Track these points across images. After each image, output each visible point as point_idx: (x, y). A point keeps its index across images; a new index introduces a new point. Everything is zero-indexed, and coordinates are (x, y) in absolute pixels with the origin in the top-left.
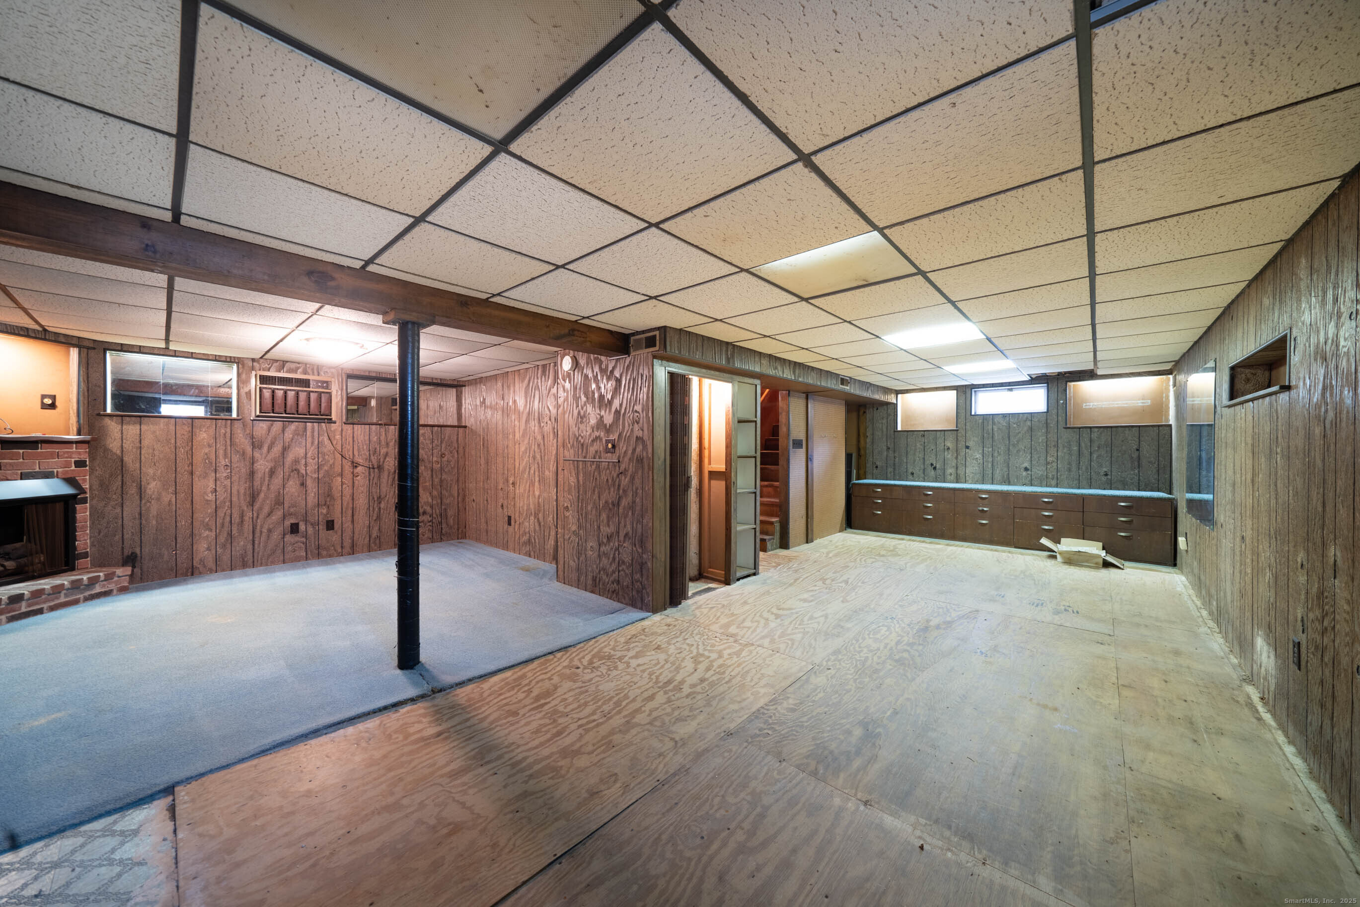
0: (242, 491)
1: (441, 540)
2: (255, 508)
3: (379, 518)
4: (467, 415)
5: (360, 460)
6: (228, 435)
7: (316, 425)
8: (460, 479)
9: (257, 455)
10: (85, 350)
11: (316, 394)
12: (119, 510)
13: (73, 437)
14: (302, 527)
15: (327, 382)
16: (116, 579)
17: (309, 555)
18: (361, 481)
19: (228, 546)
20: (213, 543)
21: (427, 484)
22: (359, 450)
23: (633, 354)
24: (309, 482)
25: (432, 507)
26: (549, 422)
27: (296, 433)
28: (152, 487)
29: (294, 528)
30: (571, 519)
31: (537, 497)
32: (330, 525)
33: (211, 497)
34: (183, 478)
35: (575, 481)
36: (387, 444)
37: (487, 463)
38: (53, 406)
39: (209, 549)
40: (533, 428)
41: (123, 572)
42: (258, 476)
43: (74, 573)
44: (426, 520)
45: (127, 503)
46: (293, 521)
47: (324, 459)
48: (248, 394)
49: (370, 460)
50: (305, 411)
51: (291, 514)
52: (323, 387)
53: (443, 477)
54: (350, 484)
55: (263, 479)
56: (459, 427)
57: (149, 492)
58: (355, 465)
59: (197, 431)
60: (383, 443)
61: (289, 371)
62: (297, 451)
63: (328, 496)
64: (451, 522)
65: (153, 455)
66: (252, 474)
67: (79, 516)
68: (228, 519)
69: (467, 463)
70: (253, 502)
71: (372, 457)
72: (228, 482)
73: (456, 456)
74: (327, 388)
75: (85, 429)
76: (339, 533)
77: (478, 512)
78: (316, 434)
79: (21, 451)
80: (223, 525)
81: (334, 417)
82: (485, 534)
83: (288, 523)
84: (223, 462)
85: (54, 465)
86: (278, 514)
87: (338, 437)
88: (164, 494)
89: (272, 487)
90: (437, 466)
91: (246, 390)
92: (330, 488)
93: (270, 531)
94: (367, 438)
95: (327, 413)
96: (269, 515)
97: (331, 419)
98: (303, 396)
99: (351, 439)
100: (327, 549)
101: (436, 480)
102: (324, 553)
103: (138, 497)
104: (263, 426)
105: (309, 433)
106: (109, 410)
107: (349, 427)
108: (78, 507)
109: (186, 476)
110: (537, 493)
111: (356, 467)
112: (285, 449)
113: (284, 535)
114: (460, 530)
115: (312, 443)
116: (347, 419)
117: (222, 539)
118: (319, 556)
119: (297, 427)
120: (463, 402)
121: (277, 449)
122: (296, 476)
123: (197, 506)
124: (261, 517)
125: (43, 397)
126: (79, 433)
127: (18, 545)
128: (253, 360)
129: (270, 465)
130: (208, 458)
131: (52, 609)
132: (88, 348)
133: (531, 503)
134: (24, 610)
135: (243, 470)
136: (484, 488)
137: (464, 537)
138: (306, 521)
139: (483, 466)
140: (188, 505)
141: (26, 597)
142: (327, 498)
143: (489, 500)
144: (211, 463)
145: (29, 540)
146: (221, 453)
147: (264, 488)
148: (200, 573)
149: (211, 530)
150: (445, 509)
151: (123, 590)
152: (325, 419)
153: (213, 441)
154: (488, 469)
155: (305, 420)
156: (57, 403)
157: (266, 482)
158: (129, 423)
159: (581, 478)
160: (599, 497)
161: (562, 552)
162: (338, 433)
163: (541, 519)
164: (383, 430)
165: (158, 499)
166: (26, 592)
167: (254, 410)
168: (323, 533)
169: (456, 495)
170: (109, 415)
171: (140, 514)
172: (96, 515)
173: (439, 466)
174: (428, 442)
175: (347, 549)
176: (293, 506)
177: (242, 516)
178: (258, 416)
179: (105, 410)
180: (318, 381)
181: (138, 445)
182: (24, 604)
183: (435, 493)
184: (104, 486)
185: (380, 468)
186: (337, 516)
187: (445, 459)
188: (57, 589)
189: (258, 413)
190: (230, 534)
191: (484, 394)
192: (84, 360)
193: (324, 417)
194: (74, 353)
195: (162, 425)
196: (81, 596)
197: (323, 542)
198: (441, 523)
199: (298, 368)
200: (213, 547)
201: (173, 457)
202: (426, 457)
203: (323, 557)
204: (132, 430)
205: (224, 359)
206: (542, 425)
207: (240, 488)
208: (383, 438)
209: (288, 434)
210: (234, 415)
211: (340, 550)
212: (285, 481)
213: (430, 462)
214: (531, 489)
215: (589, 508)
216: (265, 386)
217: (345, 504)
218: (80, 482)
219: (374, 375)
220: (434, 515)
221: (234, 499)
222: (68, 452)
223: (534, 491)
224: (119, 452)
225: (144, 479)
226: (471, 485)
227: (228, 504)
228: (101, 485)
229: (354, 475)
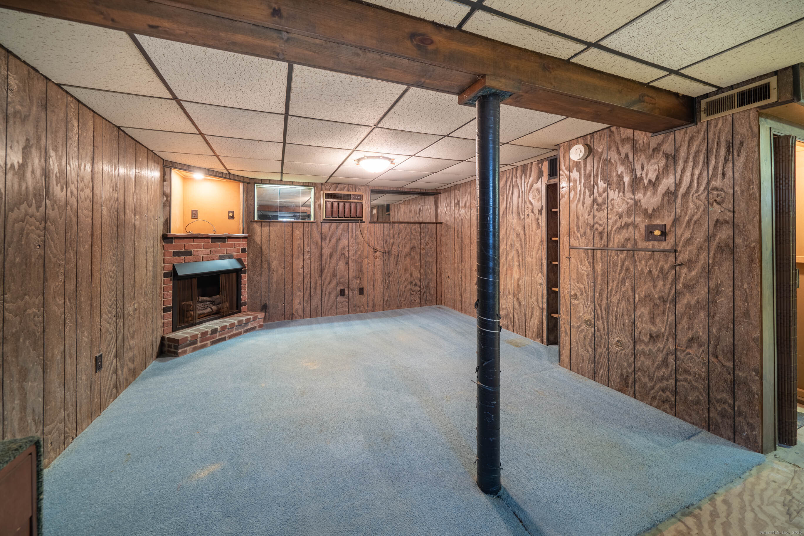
0: (316, 268)
1: (426, 305)
2: (323, 278)
3: (389, 287)
4: (442, 215)
5: (378, 247)
6: (310, 232)
7: (354, 224)
8: (438, 261)
9: (323, 244)
10: (246, 184)
11: (354, 204)
12: (259, 278)
13: (240, 235)
14: (346, 292)
15: (360, 195)
16: (258, 320)
17: (350, 311)
18: (379, 262)
19: (309, 302)
20: (302, 300)
21: (418, 264)
22: (377, 241)
23: (704, 118)
24: (351, 263)
25: (420, 281)
26: (531, 214)
27: (343, 230)
28: (274, 264)
29: (342, 292)
30: (581, 308)
31: (516, 279)
32: (361, 291)
33: (301, 271)
34: (288, 259)
35: (590, 270)
36: (394, 236)
37: (462, 249)
38: (233, 217)
39: (300, 303)
40: (511, 221)
41: (261, 315)
42: (324, 258)
43: (240, 314)
44: (416, 290)
45: (263, 274)
46: (342, 287)
47: (358, 247)
48: (319, 205)
49: (384, 248)
50: (349, 216)
51: (341, 283)
52: (358, 199)
53: (427, 259)
54: (373, 264)
55: (326, 259)
56: (437, 223)
57: (273, 267)
58: (375, 251)
59: (295, 230)
60: (391, 235)
61: (340, 190)
62: (344, 242)
63: (361, 271)
64: (432, 292)
65: (275, 245)
66: (321, 256)
67: (243, 280)
68: (309, 285)
69: (442, 249)
70: (322, 274)
71: (385, 246)
72: (309, 262)
73: (435, 244)
74: (360, 199)
75: (246, 231)
76: (367, 296)
77: (453, 286)
78: (354, 230)
79: (219, 243)
80: (307, 288)
81: (364, 219)
82: (459, 303)
83: (339, 289)
84: (307, 249)
85: (233, 251)
86: (334, 283)
87: (366, 232)
88: (279, 268)
89: (331, 265)
90: (423, 252)
91: (318, 203)
92: (361, 267)
93: (330, 293)
94: (382, 232)
95: (360, 216)
96: (329, 283)
97: (362, 220)
98: (347, 205)
99: (373, 233)
100: (360, 307)
101: (423, 262)
102: (358, 309)
103: (268, 270)
104: (327, 225)
105: (350, 230)
106: (256, 219)
107: (372, 225)
108: (242, 275)
109: (290, 258)
110: (516, 276)
111: (376, 252)
112: (338, 240)
113: (337, 296)
114: (438, 298)
115: (352, 236)
116: (371, 220)
117: (306, 297)
118: (355, 311)
119: (344, 226)
120: (439, 205)
121: (334, 240)
122: (343, 258)
123: (295, 276)
124: (325, 284)
125: (229, 212)
126: (243, 233)
127: (218, 296)
128: (322, 184)
129: (330, 251)
130: (300, 247)
131: (230, 337)
132: (248, 183)
133: (509, 284)
134: (218, 338)
135: (317, 254)
136: (458, 269)
137: (440, 303)
138: (348, 288)
139: (457, 252)
140: (290, 276)
141: (219, 330)
142: (360, 273)
143: (463, 277)
144: (301, 250)
145: (222, 294)
146: (306, 243)
147: (327, 266)
148: (296, 318)
149: (301, 291)
150: (429, 283)
151: (261, 326)
152: (359, 220)
153: (302, 236)
154: (462, 255)
155: (348, 221)
156: (235, 216)
157: (328, 262)
158: (264, 226)
159: (599, 268)
160: (634, 291)
161: (568, 338)
162: (366, 229)
163: (521, 299)
164: (391, 227)
165: (277, 272)
166: (219, 327)
167: (322, 216)
168: (358, 296)
169: (435, 272)
170: (256, 222)
171: (269, 280)
172: (250, 280)
173: (425, 251)
174: (418, 234)
175: (371, 308)
176: (342, 277)
177: (316, 283)
178: (324, 220)
179: (254, 219)
180: (355, 195)
181: (268, 239)
182: (218, 334)
183: (422, 271)
184: (253, 263)
185: (389, 253)
186: (365, 285)
187: (429, 246)
188: (232, 325)
189: (324, 218)
190: (310, 295)
191: (458, 197)
192: (246, 190)
193: (358, 219)
194: (241, 185)
195: (279, 227)
196: (242, 330)
197: (357, 303)
198: (426, 292)
199: (345, 188)
200: (302, 303)
201: (283, 246)
202: (416, 245)
203: (357, 313)
204: (265, 230)
205: (307, 184)
206: (522, 217)
207: (315, 265)
208: (391, 232)
209: (339, 231)
210: (312, 219)
211: (366, 308)
212: (338, 261)
213: (418, 248)
214: (509, 272)
215: (614, 300)
216: (328, 200)
217: (370, 277)
218: (243, 261)
219: (386, 189)
220: (422, 287)
221: (312, 272)
222: (238, 244)
223: (512, 274)
224: (260, 243)
225: (270, 260)
226: (446, 266)
227: (309, 275)
228: (252, 263)
229: (375, 258)
